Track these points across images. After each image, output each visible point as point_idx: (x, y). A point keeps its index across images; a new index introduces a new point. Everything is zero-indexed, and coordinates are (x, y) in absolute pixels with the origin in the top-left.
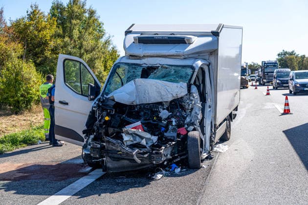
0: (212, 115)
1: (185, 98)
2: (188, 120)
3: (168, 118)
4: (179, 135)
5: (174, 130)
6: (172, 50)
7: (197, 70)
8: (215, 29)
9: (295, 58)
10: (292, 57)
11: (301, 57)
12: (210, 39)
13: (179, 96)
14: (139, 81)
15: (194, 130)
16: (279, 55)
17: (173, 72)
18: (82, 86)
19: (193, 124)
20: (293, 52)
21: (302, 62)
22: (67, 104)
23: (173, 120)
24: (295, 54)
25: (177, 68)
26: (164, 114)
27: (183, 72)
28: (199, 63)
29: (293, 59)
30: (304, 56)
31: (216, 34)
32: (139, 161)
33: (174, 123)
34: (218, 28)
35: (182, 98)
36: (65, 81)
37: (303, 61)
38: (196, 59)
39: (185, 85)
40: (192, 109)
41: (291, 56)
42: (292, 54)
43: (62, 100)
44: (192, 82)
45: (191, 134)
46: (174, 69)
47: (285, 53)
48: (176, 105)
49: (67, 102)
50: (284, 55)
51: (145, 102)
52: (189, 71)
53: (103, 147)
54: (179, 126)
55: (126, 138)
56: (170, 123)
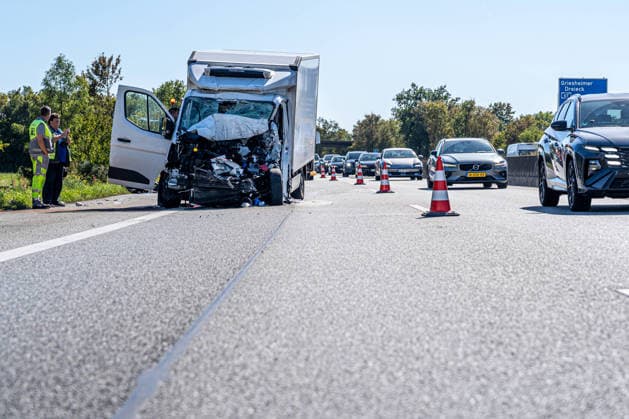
0: (289, 157)
1: (265, 136)
2: (268, 157)
3: (249, 155)
4: (261, 171)
5: (256, 166)
6: (250, 84)
7: (277, 106)
8: (293, 63)
9: (446, 109)
10: (438, 105)
11: (464, 106)
12: (288, 74)
13: (260, 133)
14: (217, 116)
15: (275, 167)
16: (399, 98)
17: (252, 108)
18: (151, 121)
19: (274, 162)
20: (442, 89)
21: (466, 121)
22: (129, 141)
23: (254, 157)
24: (446, 98)
25: (256, 104)
26: (244, 151)
27: (263, 108)
28: (279, 99)
29: (442, 111)
30: (472, 103)
31: (294, 69)
32: (232, 187)
33: (255, 160)
34: (296, 62)
35: (262, 135)
36: (126, 116)
37: (467, 117)
38: (275, 95)
39: (266, 121)
40: (272, 147)
41: (435, 104)
42: (439, 95)
43: (122, 137)
44: (272, 118)
45: (273, 170)
46: (254, 105)
47: (419, 94)
48: (257, 142)
49: (130, 139)
50: (416, 98)
51: (222, 139)
52: (270, 107)
53: (190, 178)
54: (261, 162)
55: (216, 167)
56: (251, 160)
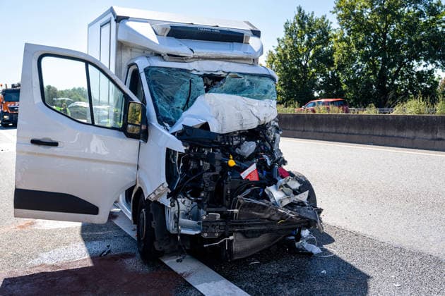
13: (268, 121)
17: (247, 84)
22: (55, 144)
23: (266, 158)
25: (252, 79)
27: (263, 84)
33: (269, 163)
36: (43, 100)
43: (35, 138)
46: (248, 80)
49: (54, 139)
55: (276, 193)
